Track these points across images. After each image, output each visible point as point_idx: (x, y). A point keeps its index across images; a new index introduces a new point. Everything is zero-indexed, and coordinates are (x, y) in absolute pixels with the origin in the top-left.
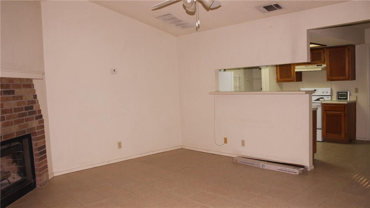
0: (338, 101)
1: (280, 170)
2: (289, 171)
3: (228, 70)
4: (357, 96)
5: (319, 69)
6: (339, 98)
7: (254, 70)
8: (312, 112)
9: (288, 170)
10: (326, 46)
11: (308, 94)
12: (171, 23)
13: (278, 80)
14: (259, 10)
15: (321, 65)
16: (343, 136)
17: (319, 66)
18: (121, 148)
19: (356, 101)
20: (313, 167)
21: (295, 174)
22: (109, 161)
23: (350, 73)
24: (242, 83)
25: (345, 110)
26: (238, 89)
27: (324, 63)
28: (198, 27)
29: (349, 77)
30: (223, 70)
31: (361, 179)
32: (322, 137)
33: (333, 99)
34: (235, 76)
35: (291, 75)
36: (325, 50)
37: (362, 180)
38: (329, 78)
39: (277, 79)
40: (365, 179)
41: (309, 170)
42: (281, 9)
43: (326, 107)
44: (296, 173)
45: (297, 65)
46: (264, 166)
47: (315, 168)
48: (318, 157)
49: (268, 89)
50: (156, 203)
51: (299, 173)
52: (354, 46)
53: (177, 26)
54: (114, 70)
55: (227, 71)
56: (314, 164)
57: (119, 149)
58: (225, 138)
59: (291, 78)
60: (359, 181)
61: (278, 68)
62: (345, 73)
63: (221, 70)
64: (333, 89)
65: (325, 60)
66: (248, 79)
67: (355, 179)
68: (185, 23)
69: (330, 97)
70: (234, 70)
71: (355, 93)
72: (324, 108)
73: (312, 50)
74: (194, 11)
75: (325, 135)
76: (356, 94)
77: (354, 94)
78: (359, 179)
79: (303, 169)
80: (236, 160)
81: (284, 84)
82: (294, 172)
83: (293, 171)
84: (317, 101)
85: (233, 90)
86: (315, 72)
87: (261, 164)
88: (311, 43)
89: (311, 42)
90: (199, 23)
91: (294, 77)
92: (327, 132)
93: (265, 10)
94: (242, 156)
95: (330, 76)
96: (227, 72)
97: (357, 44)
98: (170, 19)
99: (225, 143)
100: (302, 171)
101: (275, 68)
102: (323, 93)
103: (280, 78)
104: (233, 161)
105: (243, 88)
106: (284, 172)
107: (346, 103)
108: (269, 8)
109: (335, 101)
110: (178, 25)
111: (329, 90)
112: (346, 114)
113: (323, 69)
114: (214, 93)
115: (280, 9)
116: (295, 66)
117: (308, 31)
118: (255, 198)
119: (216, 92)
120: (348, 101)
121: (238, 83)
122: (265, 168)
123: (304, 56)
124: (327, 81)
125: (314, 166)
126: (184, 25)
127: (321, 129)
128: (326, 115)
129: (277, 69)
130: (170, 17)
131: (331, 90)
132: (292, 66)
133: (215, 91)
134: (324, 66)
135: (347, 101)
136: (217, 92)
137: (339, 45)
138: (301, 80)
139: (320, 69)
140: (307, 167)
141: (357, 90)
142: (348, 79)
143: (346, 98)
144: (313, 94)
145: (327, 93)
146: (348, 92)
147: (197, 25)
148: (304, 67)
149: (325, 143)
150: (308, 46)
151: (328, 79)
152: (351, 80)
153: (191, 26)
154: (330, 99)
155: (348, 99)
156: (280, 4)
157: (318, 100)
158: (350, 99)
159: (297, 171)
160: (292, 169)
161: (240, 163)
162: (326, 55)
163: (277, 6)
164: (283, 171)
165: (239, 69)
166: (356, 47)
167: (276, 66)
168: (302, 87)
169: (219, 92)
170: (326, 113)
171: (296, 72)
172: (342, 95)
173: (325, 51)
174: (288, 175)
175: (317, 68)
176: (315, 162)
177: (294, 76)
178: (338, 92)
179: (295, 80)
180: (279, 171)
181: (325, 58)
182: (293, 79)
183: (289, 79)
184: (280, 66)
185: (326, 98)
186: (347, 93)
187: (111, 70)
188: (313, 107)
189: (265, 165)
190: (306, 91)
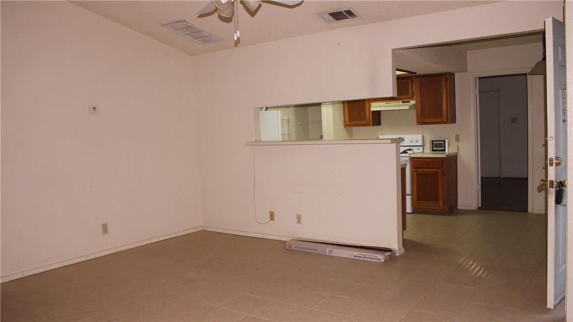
0: (433, 154)
1: (357, 257)
2: (370, 257)
3: (271, 108)
4: (458, 147)
5: (406, 107)
6: (434, 149)
7: (309, 108)
8: (400, 170)
9: (368, 256)
10: (416, 73)
11: (395, 144)
12: (186, 35)
13: (347, 124)
14: (323, 18)
15: (409, 102)
16: (441, 203)
17: (406, 102)
18: (108, 232)
19: (457, 153)
20: (403, 251)
21: (378, 261)
22: (87, 256)
23: (449, 114)
24: (293, 129)
25: (442, 167)
26: (286, 138)
27: (412, 98)
28: (237, 41)
29: (448, 119)
30: (265, 109)
31: (470, 263)
32: (412, 206)
33: (425, 151)
34: (282, 118)
35: (365, 116)
36: (414, 79)
37: (471, 265)
38: (420, 121)
39: (345, 122)
40: (475, 263)
41: (398, 255)
42: (356, 18)
43: (418, 163)
44: (380, 260)
45: (374, 101)
46: (332, 252)
47: (405, 251)
48: (409, 236)
49: (332, 138)
50: (174, 316)
51: (384, 259)
52: (453, 75)
53: (196, 40)
54: (94, 108)
55: (269, 109)
56: (404, 245)
57: (105, 235)
58: (270, 212)
59: (365, 120)
60: (467, 266)
61: (346, 105)
62: (442, 113)
63: (262, 108)
64: (425, 136)
65: (414, 95)
66: (300, 123)
67: (463, 263)
68: (208, 35)
69: (421, 148)
70: (280, 109)
71: (456, 142)
72: (414, 164)
73: (399, 78)
74: (230, 16)
75: (416, 204)
76: (457, 144)
77: (454, 144)
78: (468, 264)
79: (389, 253)
80: (290, 245)
81: (355, 129)
82: (378, 259)
83: (375, 258)
84: (404, 154)
85: (280, 139)
86: (399, 112)
87: (328, 249)
88: (398, 70)
89: (398, 68)
90: (238, 36)
91: (370, 119)
92: (418, 199)
93: (331, 18)
94: (298, 238)
95: (421, 118)
96: (269, 111)
97: (457, 72)
98: (185, 28)
99: (271, 220)
100: (389, 257)
101: (342, 104)
102: (412, 142)
103: (349, 120)
104: (285, 246)
105: (293, 136)
106: (363, 259)
107: (444, 156)
108: (338, 16)
109: (428, 153)
110: (196, 38)
111: (419, 137)
112: (445, 172)
113: (411, 107)
114: (253, 144)
115: (353, 17)
116: (370, 102)
117: (394, 51)
118: (324, 301)
119: (256, 141)
120: (447, 154)
121: (286, 129)
122: (334, 255)
123: (388, 89)
124: (417, 124)
125: (405, 249)
126: (205, 38)
127: (410, 195)
128: (417, 174)
129: (344, 107)
130: (184, 25)
131: (423, 137)
132: (367, 103)
133: (254, 140)
134: (413, 102)
135: (445, 154)
136: (258, 143)
137: (434, 73)
138: (379, 124)
139: (408, 108)
140: (395, 250)
141: (457, 138)
142: (446, 122)
143: (443, 149)
144: (401, 144)
145: (417, 141)
146: (447, 141)
147: (236, 38)
148: (383, 103)
149: (417, 214)
150: (394, 73)
151: (418, 122)
152: (450, 123)
153: (217, 41)
154: (421, 150)
155: (447, 151)
156: (353, 10)
157: (405, 152)
158: (449, 150)
159: (381, 257)
160: (374, 255)
161: (295, 249)
162: (415, 87)
163: (350, 14)
164: (360, 259)
165: (288, 107)
166: (457, 76)
167: (344, 102)
168: (382, 134)
169: (260, 141)
170: (416, 171)
171: (373, 112)
172: (437, 145)
173: (414, 81)
174: (370, 264)
175: (403, 105)
176: (405, 243)
177: (369, 117)
178: (433, 141)
179: (371, 124)
180: (355, 258)
181: (414, 91)
182: (369, 122)
183: (363, 122)
184: (349, 102)
185: (415, 150)
186: (445, 141)
187: (89, 107)
188: (402, 163)
189: (334, 250)
190: (391, 139)
